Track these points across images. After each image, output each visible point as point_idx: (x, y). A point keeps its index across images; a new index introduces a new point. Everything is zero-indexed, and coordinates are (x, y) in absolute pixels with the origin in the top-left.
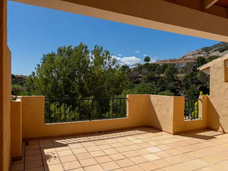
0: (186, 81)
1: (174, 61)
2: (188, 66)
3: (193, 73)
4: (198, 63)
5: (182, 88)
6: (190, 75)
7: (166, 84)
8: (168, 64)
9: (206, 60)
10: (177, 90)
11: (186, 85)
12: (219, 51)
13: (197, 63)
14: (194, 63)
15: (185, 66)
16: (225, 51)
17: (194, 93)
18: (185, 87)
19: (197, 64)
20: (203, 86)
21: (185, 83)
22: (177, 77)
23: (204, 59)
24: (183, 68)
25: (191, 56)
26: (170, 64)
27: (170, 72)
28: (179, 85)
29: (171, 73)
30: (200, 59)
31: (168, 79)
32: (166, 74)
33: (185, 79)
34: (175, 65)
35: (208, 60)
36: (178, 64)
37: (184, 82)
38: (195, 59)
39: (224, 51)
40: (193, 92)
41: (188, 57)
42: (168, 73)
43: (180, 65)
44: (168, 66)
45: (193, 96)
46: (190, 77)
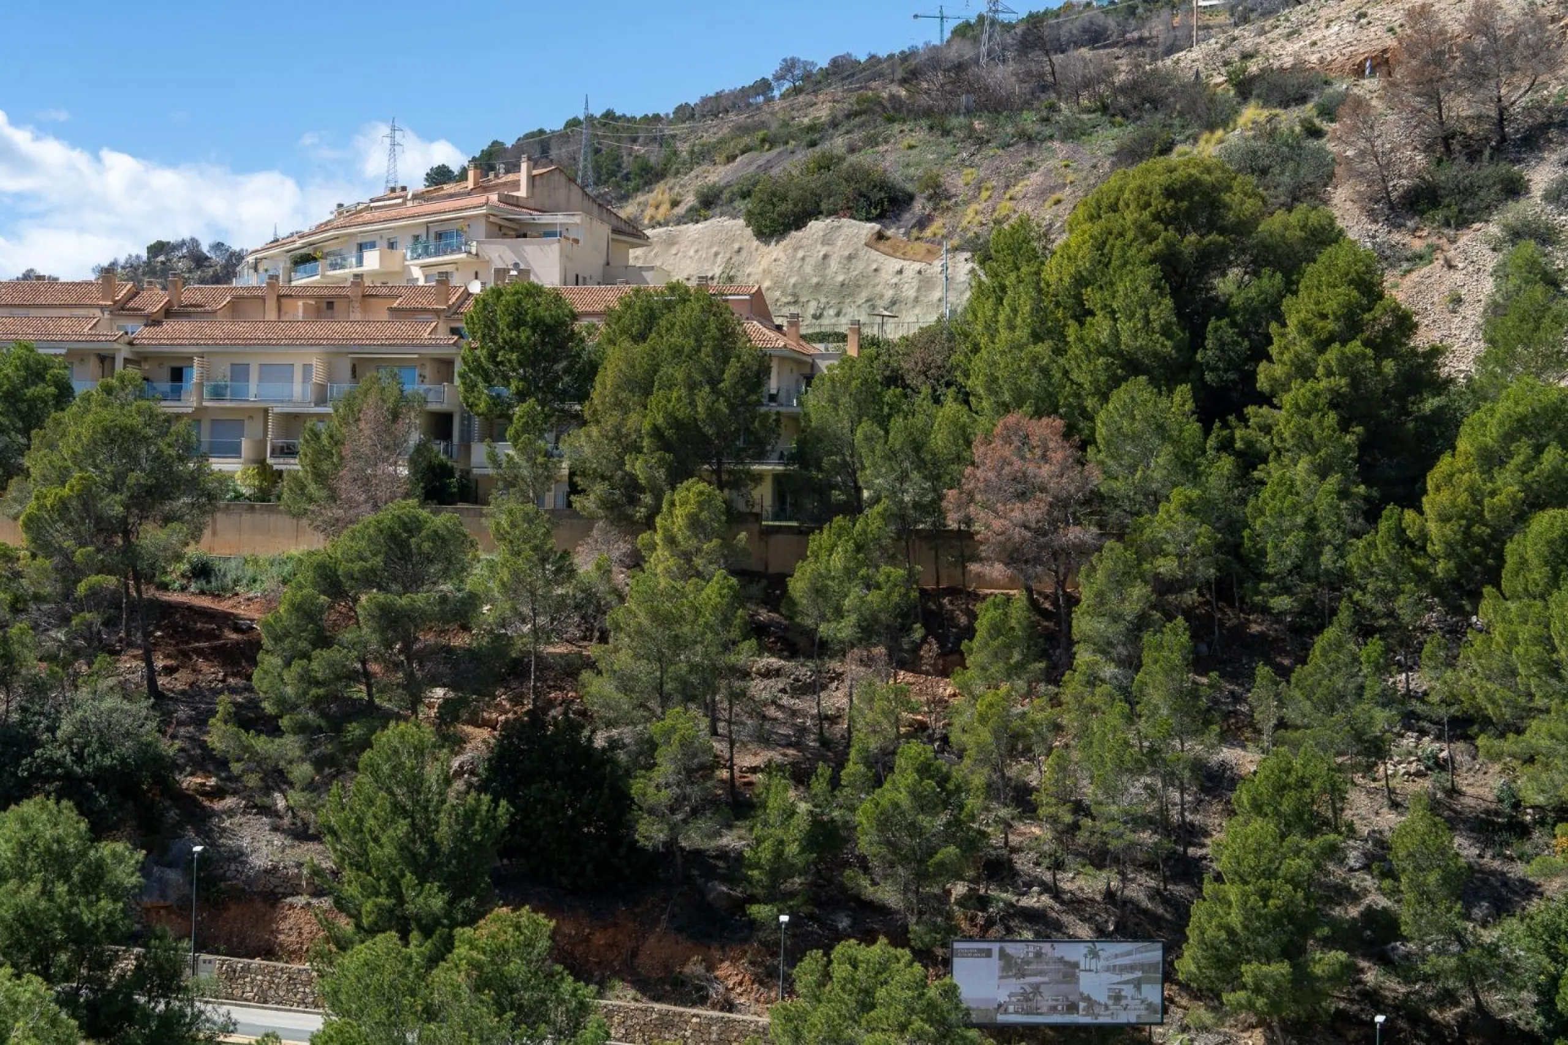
0: (323, 640)
1: (168, 313)
2: (351, 412)
3: (412, 526)
4: (487, 379)
5: (261, 744)
6: (379, 561)
7: (38, 688)
8: (77, 356)
9: (590, 343)
10: (190, 782)
11: (316, 704)
12: (750, 218)
13: (478, 368)
14: (445, 366)
15: (321, 401)
16: (816, 226)
17: (422, 831)
18: (302, 728)
19: (470, 387)
20: (537, 717)
21: (308, 679)
22: (202, 571)
23: (560, 323)
24: (291, 421)
25: (404, 251)
26: (105, 359)
27: (87, 497)
28: (223, 704)
29: (113, 506)
30: (517, 324)
31: (67, 596)
32: (33, 525)
33: (306, 612)
34: (177, 375)
35: (612, 342)
36: (223, 369)
37: (297, 666)
38: (453, 312)
39: (799, 221)
40: (403, 827)
41: (372, 260)
42: (63, 506)
43: (253, 387)
44: (64, 394)
45: (395, 890)
46: (369, 580)
